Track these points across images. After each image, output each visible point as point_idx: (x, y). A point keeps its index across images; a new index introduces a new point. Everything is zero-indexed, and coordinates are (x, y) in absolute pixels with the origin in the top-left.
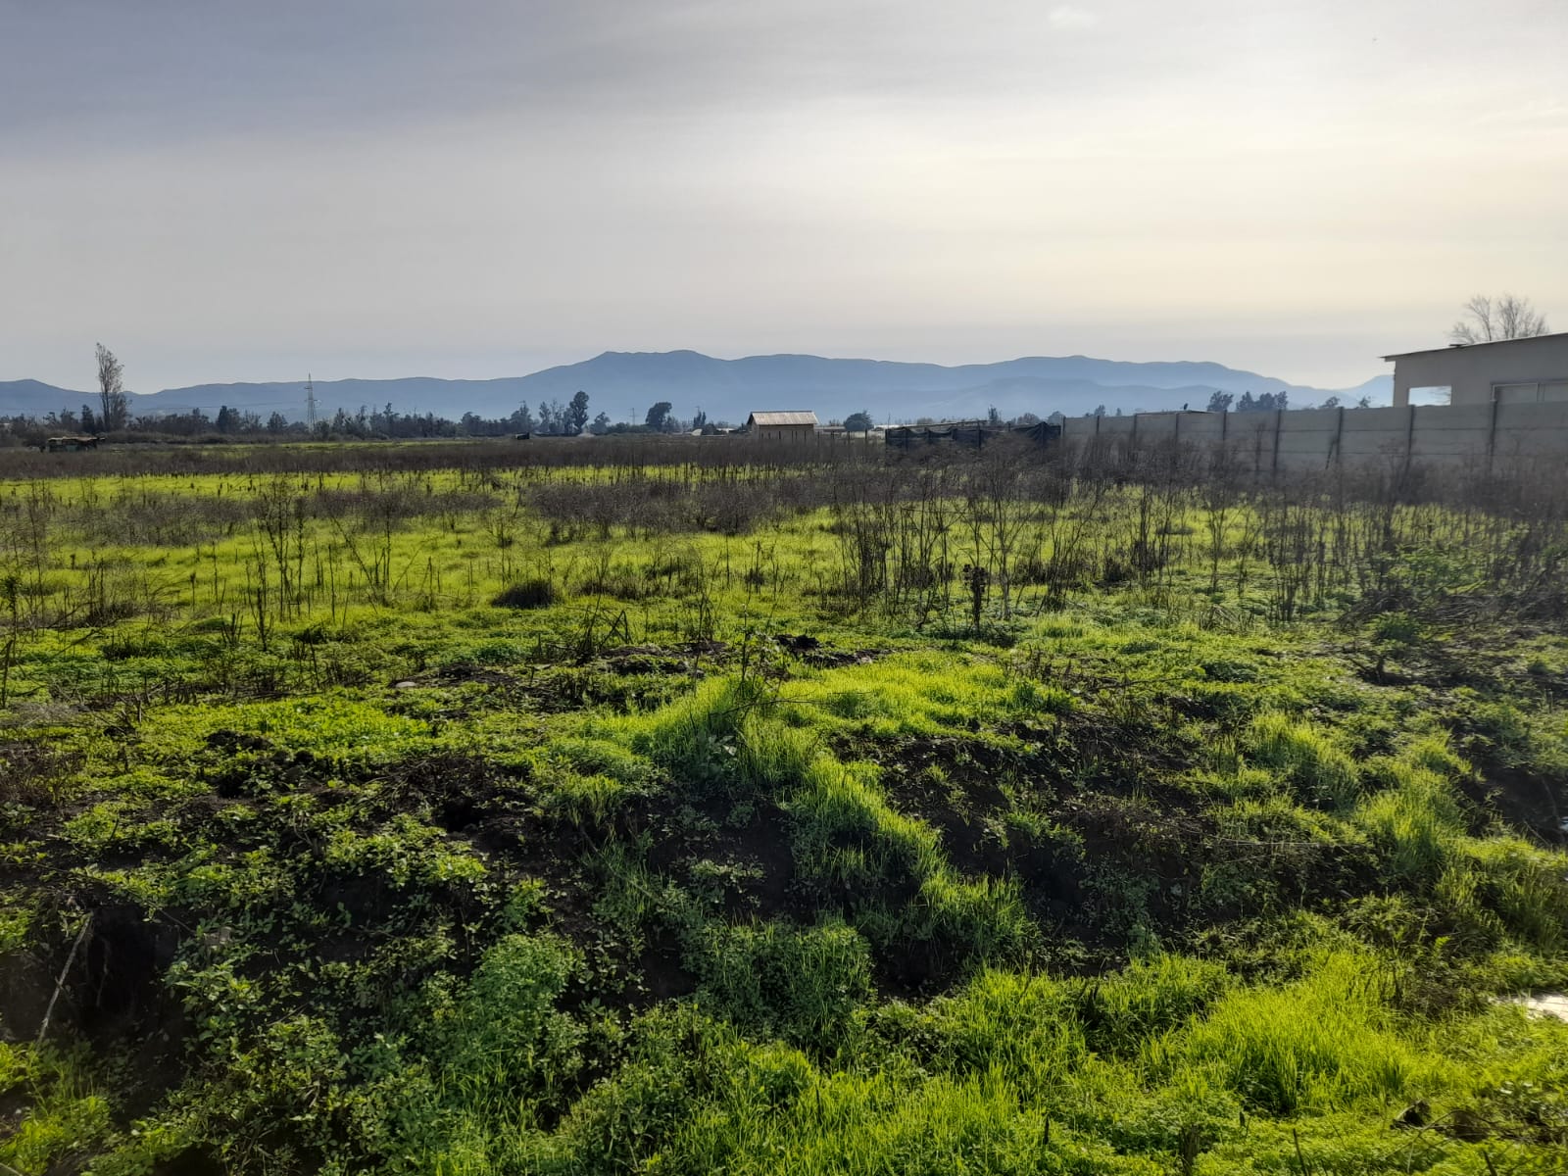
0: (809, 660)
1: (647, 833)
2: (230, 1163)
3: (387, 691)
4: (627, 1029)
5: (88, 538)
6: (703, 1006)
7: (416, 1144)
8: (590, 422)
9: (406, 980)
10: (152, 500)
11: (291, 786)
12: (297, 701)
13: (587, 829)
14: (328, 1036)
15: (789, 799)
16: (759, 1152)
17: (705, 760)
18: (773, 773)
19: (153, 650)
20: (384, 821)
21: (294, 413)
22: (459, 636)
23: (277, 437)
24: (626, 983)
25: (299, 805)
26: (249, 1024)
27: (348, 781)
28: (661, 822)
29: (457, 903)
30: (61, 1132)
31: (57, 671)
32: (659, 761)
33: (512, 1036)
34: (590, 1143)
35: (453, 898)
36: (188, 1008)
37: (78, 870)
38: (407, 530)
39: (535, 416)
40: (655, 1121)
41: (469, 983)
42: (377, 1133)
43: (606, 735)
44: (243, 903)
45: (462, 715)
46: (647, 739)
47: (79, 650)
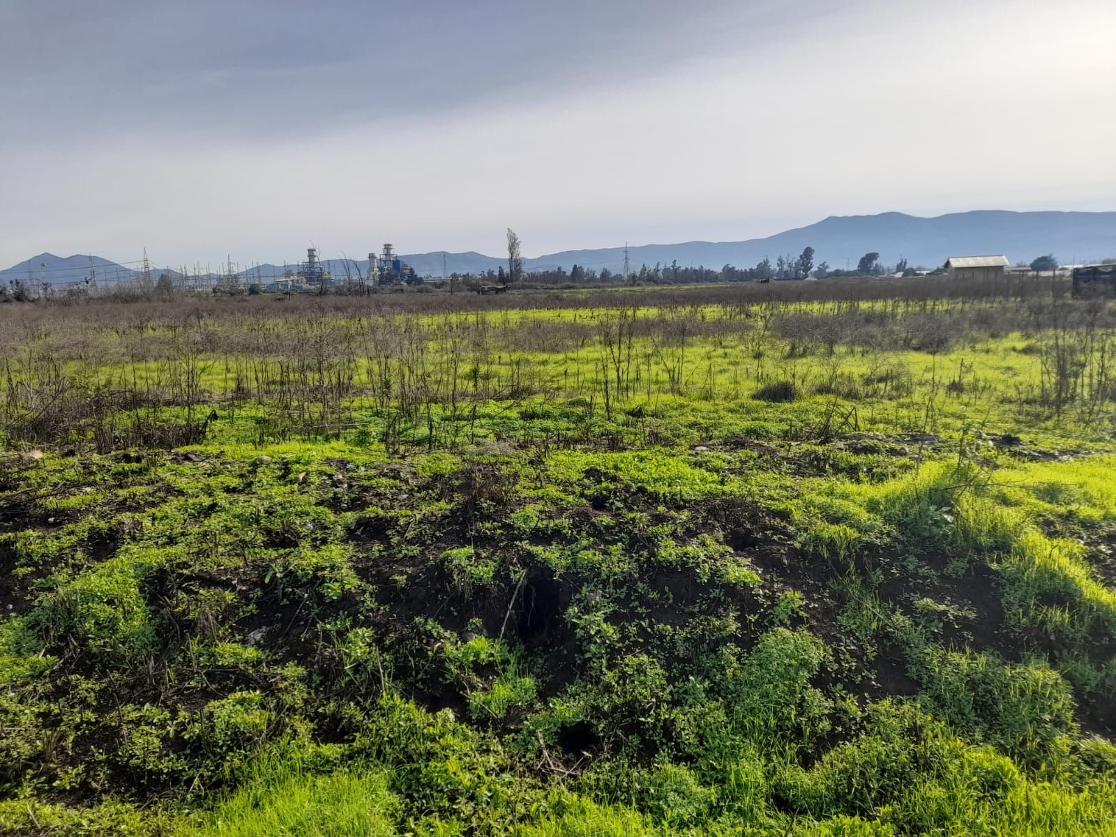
0: (1014, 454)
1: (879, 571)
2: (604, 737)
3: (690, 452)
4: (863, 711)
5: (506, 347)
6: (924, 707)
7: (717, 755)
8: (814, 269)
9: (708, 645)
10: (538, 324)
11: (635, 507)
12: (635, 454)
13: (833, 562)
14: (660, 671)
15: (999, 562)
16: (972, 825)
17: (926, 523)
18: (984, 540)
19: (546, 415)
20: (693, 537)
21: (616, 268)
22: (729, 418)
23: (606, 284)
24: (863, 677)
25: (640, 519)
26: (613, 653)
27: (669, 508)
28: (890, 565)
29: (742, 600)
30: (513, 695)
31: (497, 425)
32: (888, 520)
33: (781, 697)
34: (837, 785)
35: (738, 595)
36: (578, 636)
37: (518, 543)
38: (692, 345)
39: (774, 266)
40: (887, 782)
41: (750, 655)
42: (691, 741)
43: (845, 496)
44: (608, 577)
45: (741, 473)
46: (878, 503)
47: (508, 413)
